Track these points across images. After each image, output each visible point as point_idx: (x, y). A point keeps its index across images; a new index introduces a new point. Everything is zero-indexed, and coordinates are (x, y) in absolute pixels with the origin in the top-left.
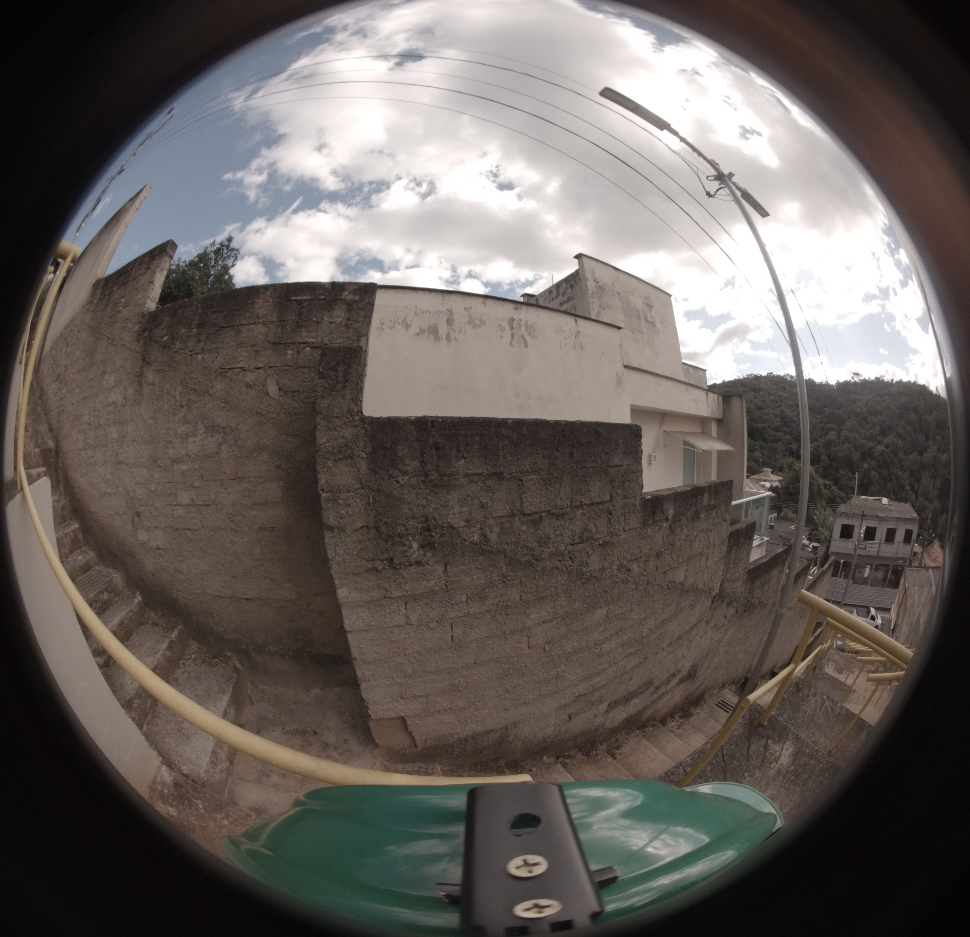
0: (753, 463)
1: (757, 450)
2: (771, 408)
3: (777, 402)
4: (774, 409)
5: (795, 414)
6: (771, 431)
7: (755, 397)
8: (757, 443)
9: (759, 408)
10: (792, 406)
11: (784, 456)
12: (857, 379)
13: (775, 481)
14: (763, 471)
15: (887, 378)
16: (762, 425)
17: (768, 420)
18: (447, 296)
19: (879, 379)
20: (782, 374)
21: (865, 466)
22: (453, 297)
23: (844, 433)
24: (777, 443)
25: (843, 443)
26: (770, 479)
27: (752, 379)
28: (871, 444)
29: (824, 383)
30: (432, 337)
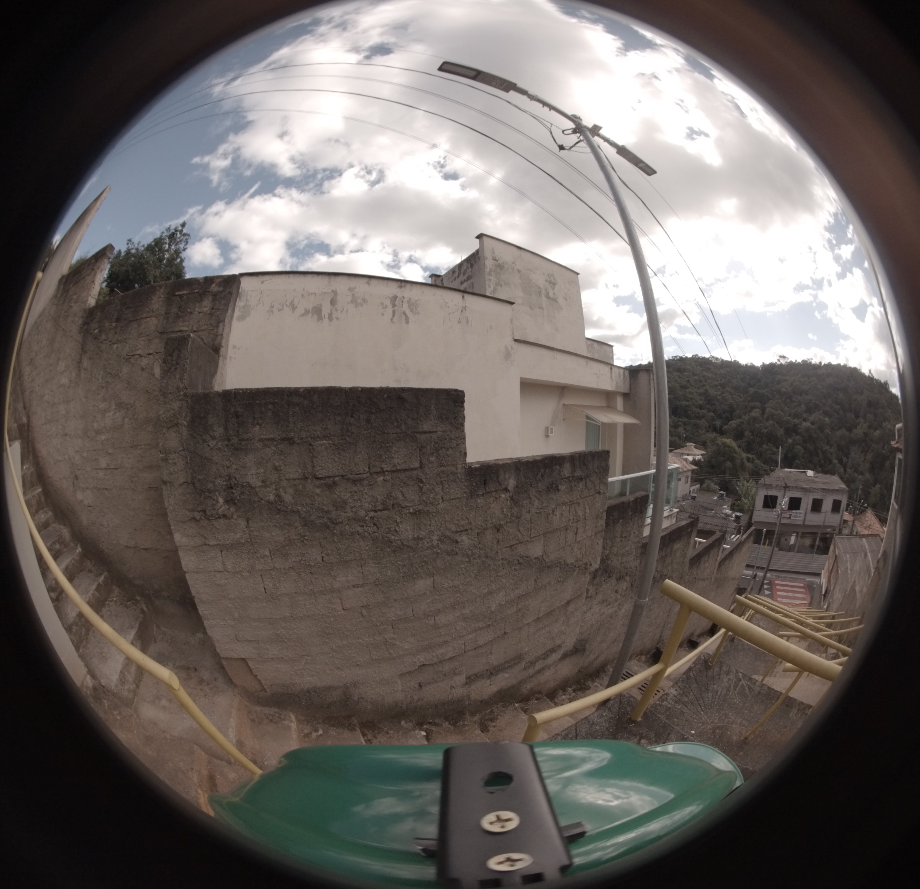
0: (677, 438)
1: (680, 426)
2: (695, 387)
3: (701, 382)
4: (698, 388)
5: (719, 393)
6: (694, 409)
7: (679, 377)
8: (680, 419)
9: (683, 387)
10: (716, 386)
11: (708, 431)
12: (783, 361)
13: (698, 455)
14: (686, 446)
15: (815, 361)
16: (686, 403)
17: (691, 399)
18: (333, 278)
19: (806, 361)
20: (707, 356)
21: (790, 441)
22: (339, 279)
23: (768, 410)
24: (700, 419)
25: (767, 419)
26: (693, 453)
27: (677, 360)
28: (796, 421)
29: (749, 365)
30: (316, 317)
